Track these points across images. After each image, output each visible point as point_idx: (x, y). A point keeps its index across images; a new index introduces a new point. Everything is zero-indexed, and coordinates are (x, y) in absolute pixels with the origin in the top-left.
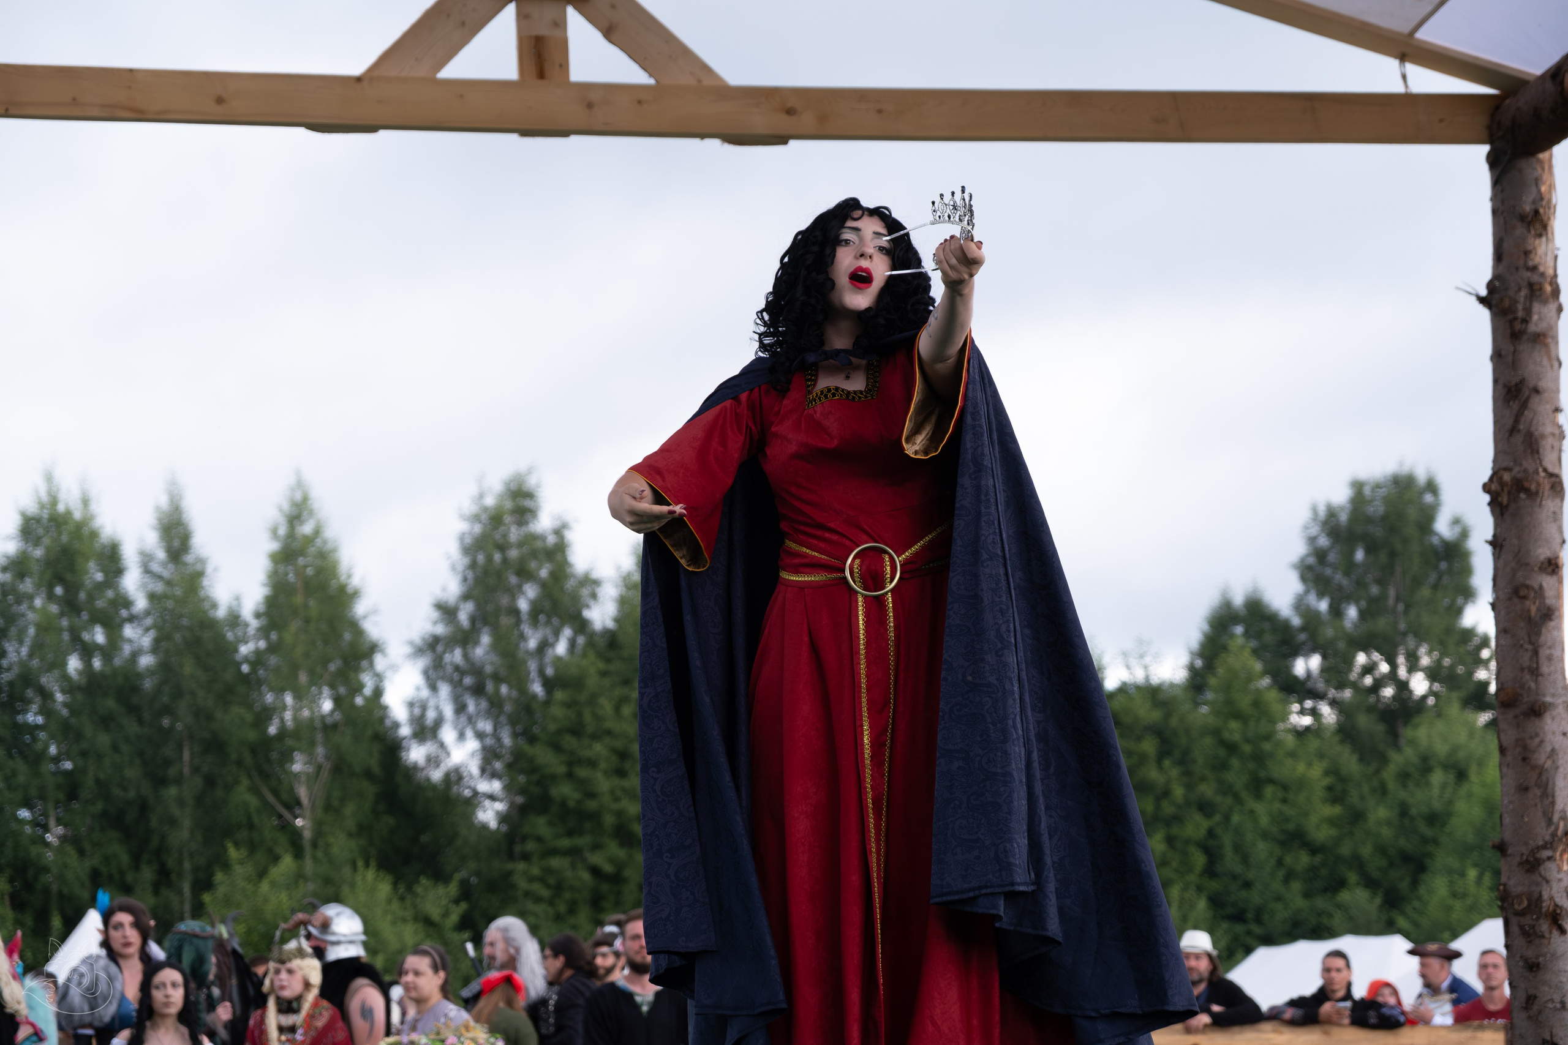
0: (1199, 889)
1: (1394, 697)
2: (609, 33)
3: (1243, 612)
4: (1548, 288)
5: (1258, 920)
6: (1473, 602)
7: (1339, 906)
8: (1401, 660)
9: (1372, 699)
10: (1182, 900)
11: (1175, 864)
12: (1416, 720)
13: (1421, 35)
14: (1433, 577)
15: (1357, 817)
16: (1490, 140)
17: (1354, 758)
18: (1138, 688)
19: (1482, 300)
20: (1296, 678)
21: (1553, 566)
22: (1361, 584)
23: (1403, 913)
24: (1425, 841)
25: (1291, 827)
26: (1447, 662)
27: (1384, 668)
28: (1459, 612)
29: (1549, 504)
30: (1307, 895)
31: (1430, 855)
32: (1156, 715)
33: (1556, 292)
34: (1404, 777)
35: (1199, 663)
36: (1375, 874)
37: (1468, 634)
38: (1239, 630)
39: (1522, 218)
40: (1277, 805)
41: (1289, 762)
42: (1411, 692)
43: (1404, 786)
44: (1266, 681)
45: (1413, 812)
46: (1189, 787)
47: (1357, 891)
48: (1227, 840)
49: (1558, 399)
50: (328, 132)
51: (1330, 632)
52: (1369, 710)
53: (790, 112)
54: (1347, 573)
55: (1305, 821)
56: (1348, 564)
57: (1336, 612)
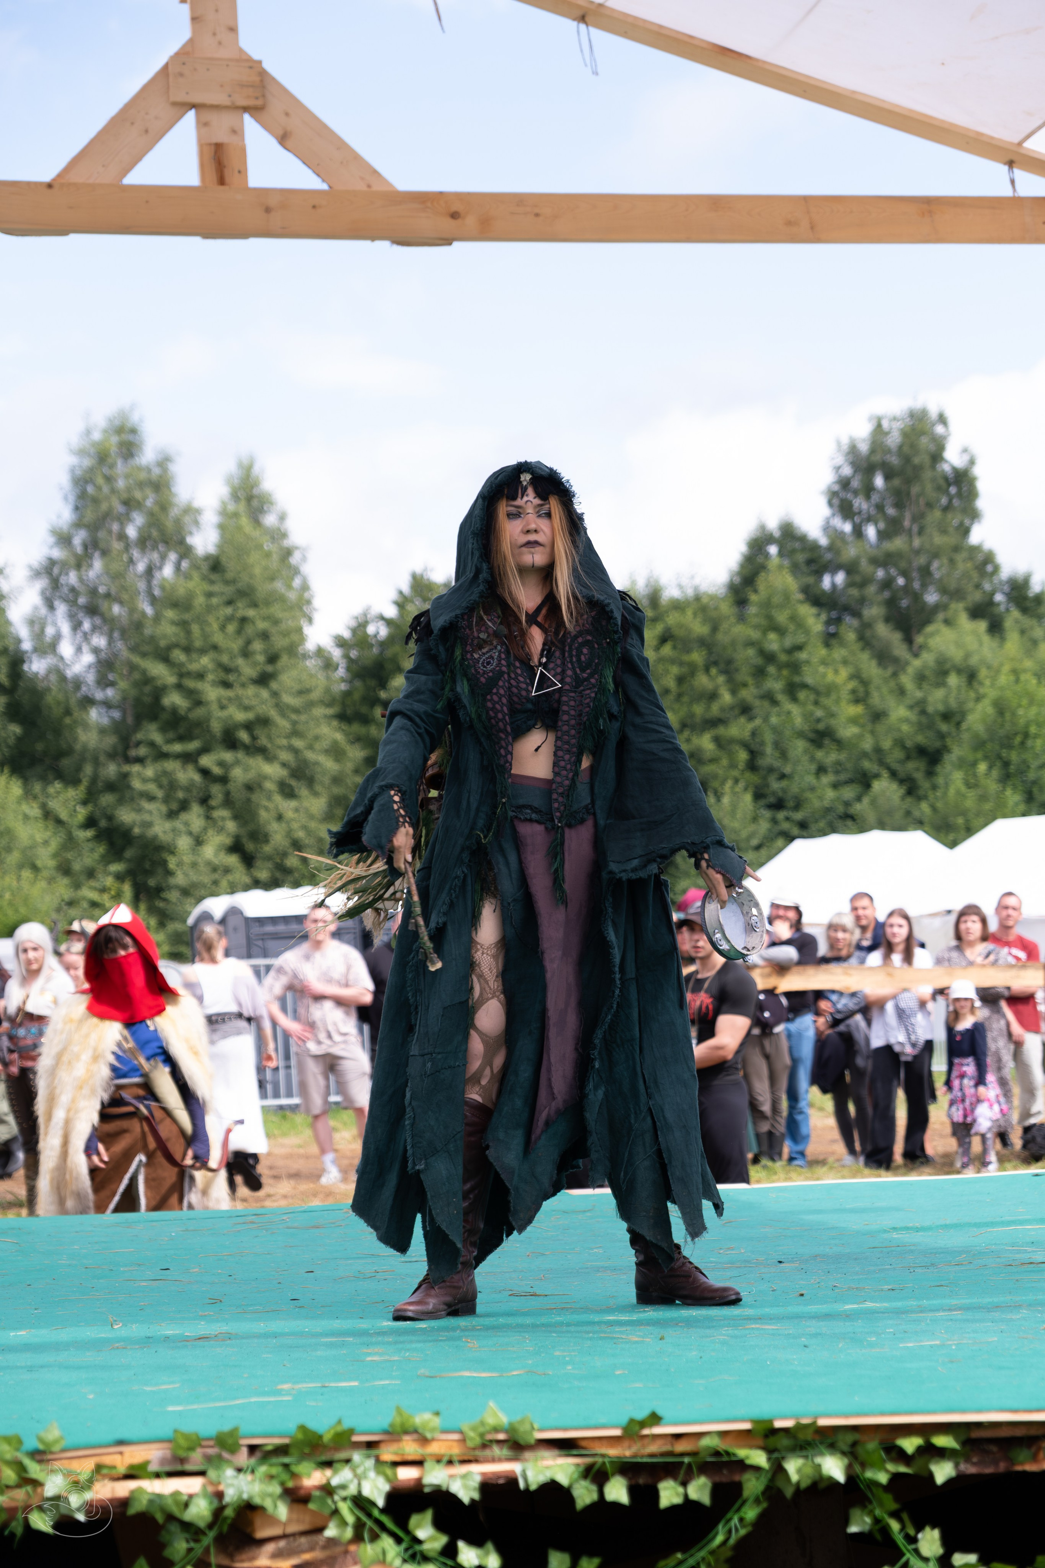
1: (908, 607)
2: (283, 140)
3: (777, 534)
5: (797, 807)
6: (979, 522)
8: (915, 574)
11: (722, 761)
12: (930, 629)
13: (1028, 145)
14: (944, 501)
15: (877, 716)
17: (875, 662)
18: (687, 601)
20: (824, 592)
22: (881, 507)
23: (922, 806)
24: (943, 736)
25: (821, 726)
27: (901, 581)
28: (967, 530)
30: (837, 786)
31: (945, 748)
32: (706, 629)
34: (921, 678)
35: (737, 580)
36: (896, 765)
37: (977, 549)
38: (773, 550)
40: (810, 707)
41: (820, 668)
42: (925, 602)
43: (920, 687)
44: (800, 596)
45: (932, 709)
46: (735, 692)
48: (768, 739)
50: (22, 235)
51: (851, 552)
52: (887, 620)
53: (455, 216)
54: (868, 497)
55: (833, 722)
56: (868, 489)
57: (858, 532)
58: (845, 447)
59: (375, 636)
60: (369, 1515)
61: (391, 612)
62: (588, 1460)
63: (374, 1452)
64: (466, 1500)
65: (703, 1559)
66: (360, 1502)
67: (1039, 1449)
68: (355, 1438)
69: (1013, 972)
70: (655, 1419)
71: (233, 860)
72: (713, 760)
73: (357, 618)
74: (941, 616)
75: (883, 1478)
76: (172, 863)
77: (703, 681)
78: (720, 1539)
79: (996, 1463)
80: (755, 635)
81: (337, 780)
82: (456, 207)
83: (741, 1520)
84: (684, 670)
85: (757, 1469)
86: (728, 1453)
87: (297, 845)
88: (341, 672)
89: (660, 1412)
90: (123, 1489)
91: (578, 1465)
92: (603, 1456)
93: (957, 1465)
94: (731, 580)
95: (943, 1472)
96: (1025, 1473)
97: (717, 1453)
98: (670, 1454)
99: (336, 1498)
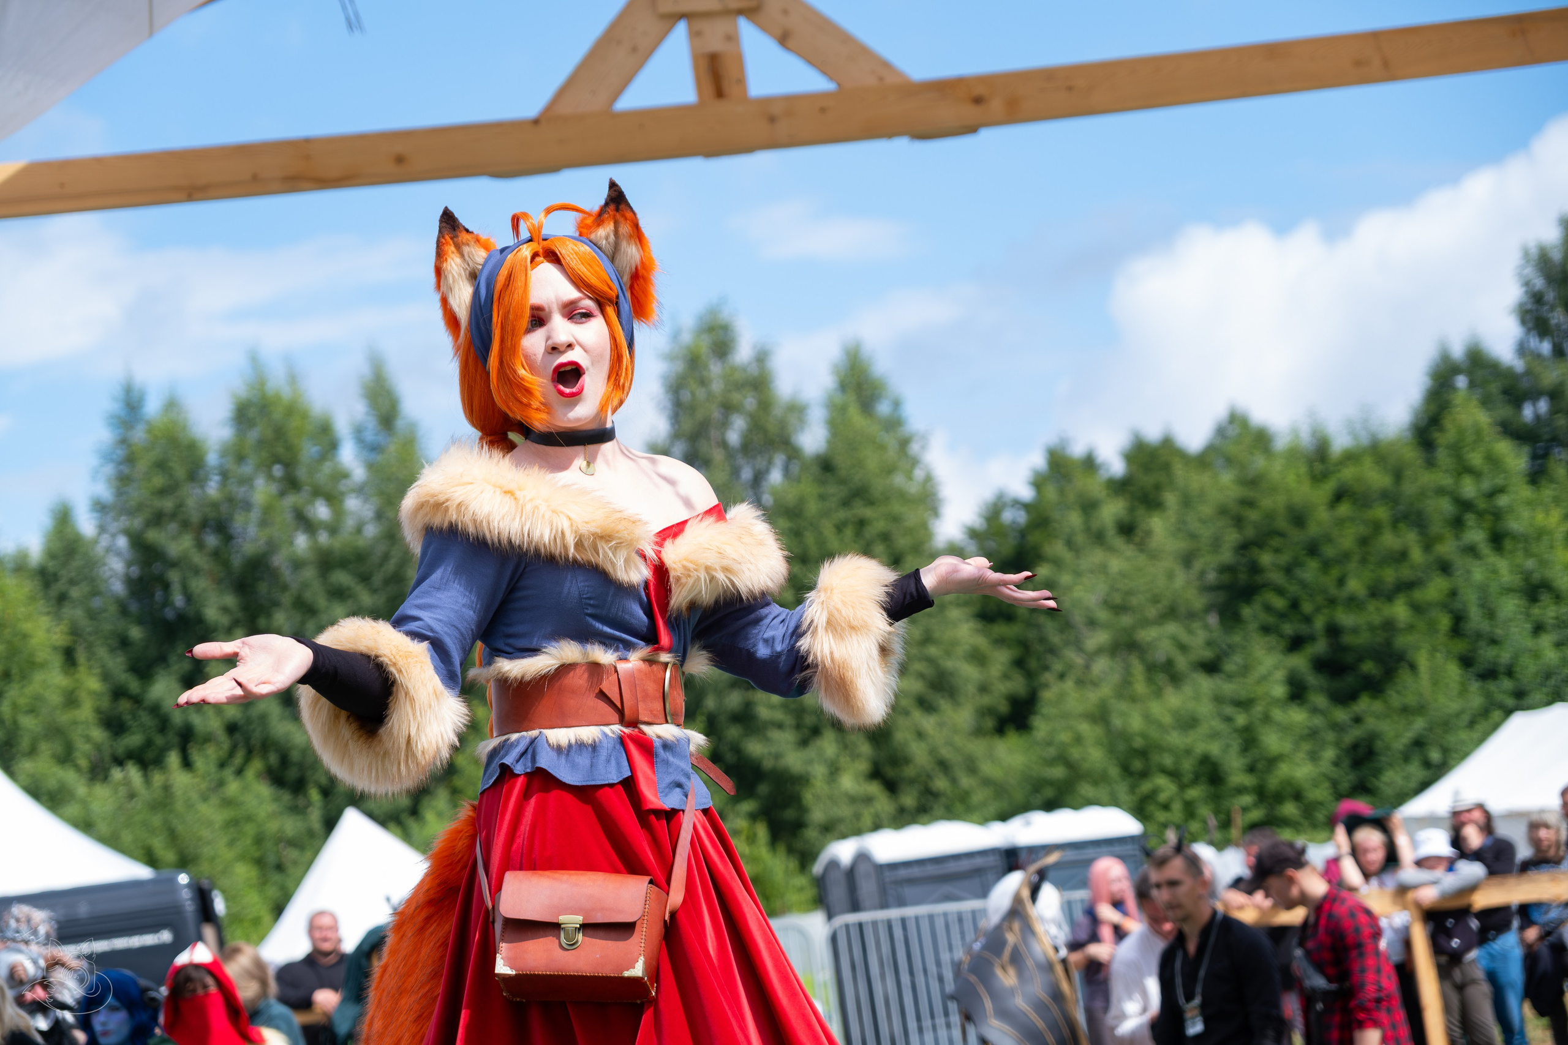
0: (1446, 650)
2: (784, 39)
3: (1463, 363)
20: (1525, 425)
25: (1534, 578)
32: (1387, 480)
35: (1421, 419)
38: (1461, 382)
40: (1518, 558)
44: (1499, 433)
46: (1428, 549)
48: (1471, 598)
51: (1552, 376)
53: (978, 100)
55: (1547, 572)
57: (1559, 352)
58: (1533, 257)
59: (1012, 523)
61: (1027, 495)
71: (874, 788)
72: (1411, 628)
73: (991, 504)
76: (808, 797)
77: (1389, 540)
80: (1447, 481)
81: (983, 689)
82: (980, 90)
84: (1366, 529)
87: (943, 765)
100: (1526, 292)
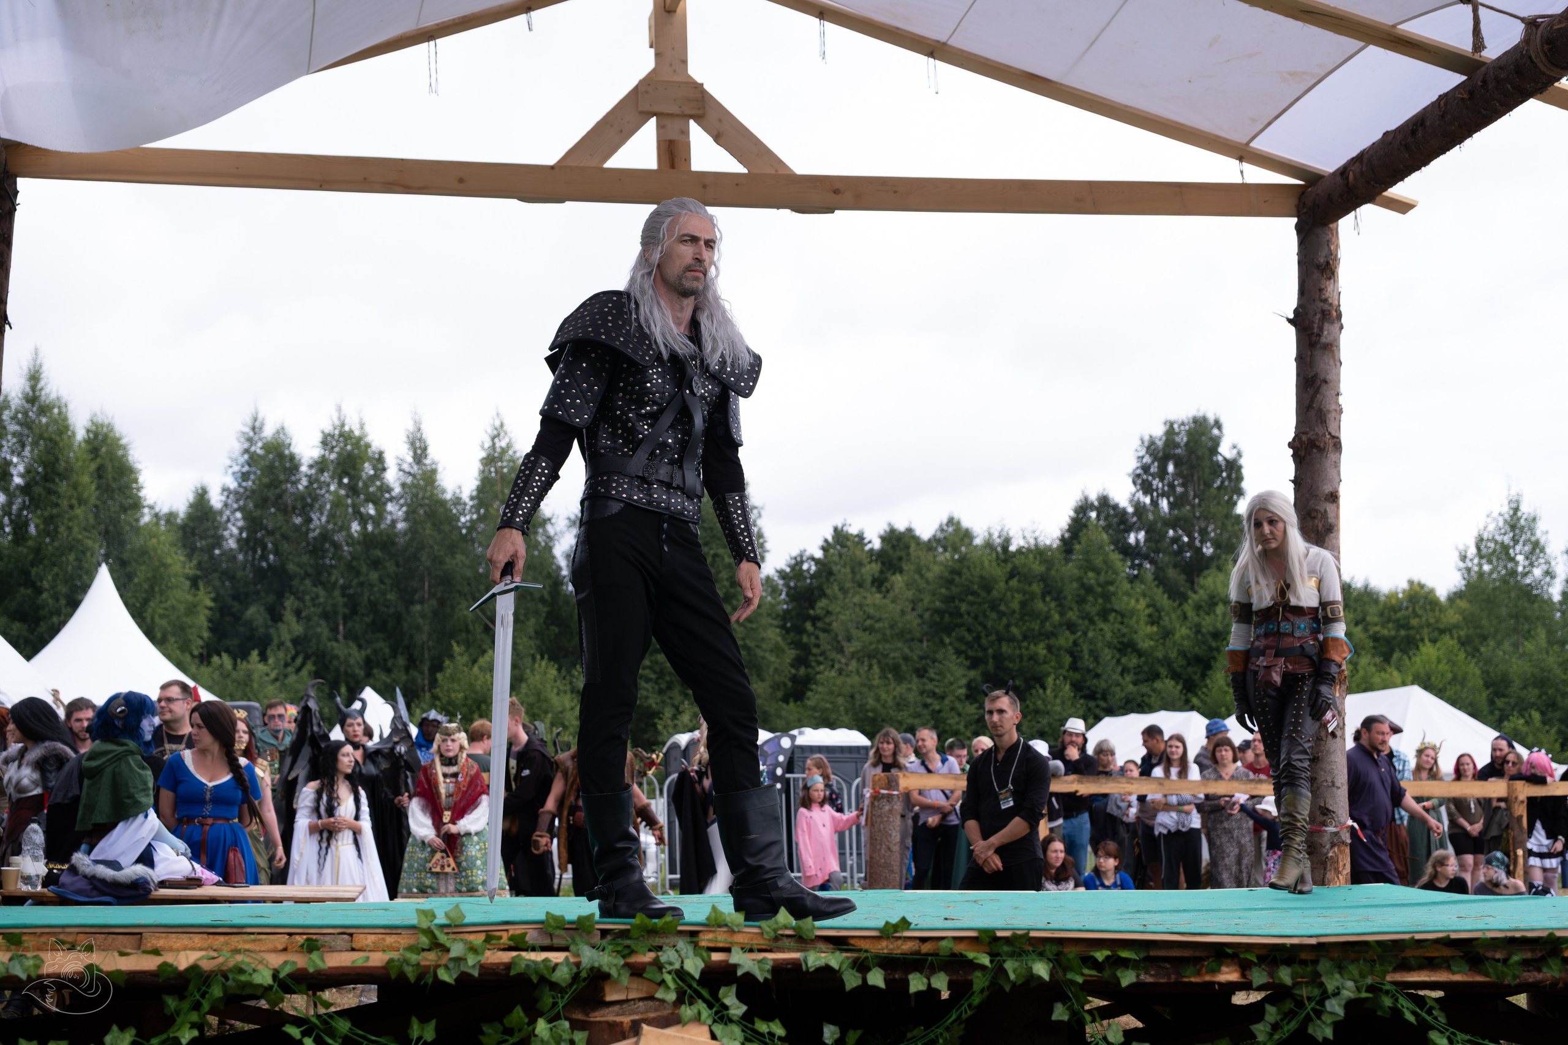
0: (1065, 678)
1: (1192, 558)
2: (717, 137)
3: (1096, 503)
4: (1335, 314)
5: (1104, 698)
7: (1154, 690)
8: (1196, 535)
9: (1179, 558)
10: (1055, 684)
11: (1053, 664)
12: (1206, 572)
13: (1252, 145)
14: (1218, 483)
15: (1167, 634)
16: (1298, 217)
17: (1166, 596)
18: (1029, 550)
19: (1290, 321)
20: (1129, 545)
21: (1334, 497)
22: (1172, 486)
23: (1196, 695)
24: (1211, 649)
25: (1125, 640)
26: (1226, 536)
27: (1186, 539)
28: (1235, 504)
29: (1332, 456)
30: (1135, 683)
31: (1214, 658)
32: (1043, 568)
33: (1339, 316)
34: (1198, 608)
35: (1067, 535)
36: (1178, 670)
38: (1093, 515)
39: (1318, 267)
40: (1117, 626)
41: (1125, 598)
42: (1203, 554)
43: (1198, 615)
44: (1112, 547)
45: (1204, 630)
46: (1062, 614)
47: (1167, 681)
48: (1085, 648)
49: (1339, 387)
51: (1151, 516)
52: (1175, 566)
53: (836, 192)
54: (1162, 479)
55: (1135, 636)
56: (1162, 473)
57: (1155, 503)
58: (1146, 444)
59: (808, 570)
60: (690, 986)
61: (819, 554)
62: (855, 955)
63: (695, 939)
64: (761, 979)
65: (941, 1034)
66: (681, 974)
67: (1203, 966)
68: (680, 928)
69: (1252, 785)
70: (904, 923)
72: (1046, 662)
73: (795, 558)
74: (1214, 564)
75: (1080, 980)
77: (1039, 606)
78: (954, 1017)
79: (1169, 976)
80: (1078, 573)
81: (776, 670)
82: (838, 185)
83: (970, 1006)
84: (1027, 596)
85: (983, 967)
86: (961, 955)
88: (783, 596)
89: (909, 919)
90: (506, 957)
91: (848, 958)
92: (866, 951)
93: (1138, 976)
94: (1063, 536)
95: (1127, 978)
96: (1191, 983)
97: (953, 955)
98: (918, 953)
99: (664, 970)
100: (1139, 465)
